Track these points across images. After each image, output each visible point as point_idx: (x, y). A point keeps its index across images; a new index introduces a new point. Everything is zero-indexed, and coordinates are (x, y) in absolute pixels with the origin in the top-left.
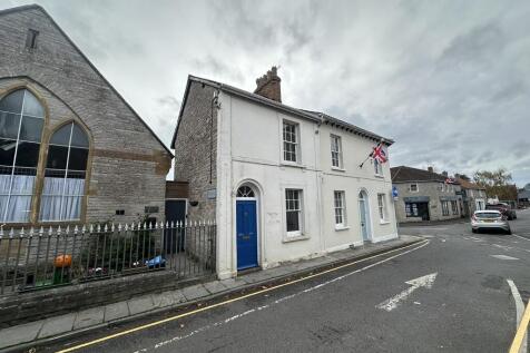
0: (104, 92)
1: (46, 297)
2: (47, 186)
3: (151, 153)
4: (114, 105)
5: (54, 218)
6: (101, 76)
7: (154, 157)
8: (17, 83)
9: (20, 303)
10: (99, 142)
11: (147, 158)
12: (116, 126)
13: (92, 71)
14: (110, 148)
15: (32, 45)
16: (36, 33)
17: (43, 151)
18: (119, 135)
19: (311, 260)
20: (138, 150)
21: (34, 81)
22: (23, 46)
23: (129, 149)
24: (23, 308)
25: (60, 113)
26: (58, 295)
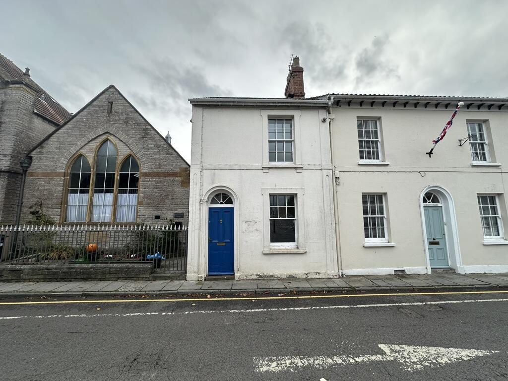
0: (147, 130)
1: (72, 268)
2: (119, 200)
3: (177, 170)
4: (153, 139)
5: (123, 220)
6: (145, 120)
7: (180, 173)
8: (104, 137)
9: (61, 269)
10: (145, 167)
11: (175, 175)
12: (154, 154)
13: (140, 118)
14: (150, 170)
15: (110, 112)
16: (111, 103)
17: (117, 177)
18: (155, 160)
19: (307, 280)
20: (168, 169)
21: (111, 134)
22: (105, 114)
23: (162, 170)
24: (62, 273)
25: (123, 151)
26: (78, 268)
